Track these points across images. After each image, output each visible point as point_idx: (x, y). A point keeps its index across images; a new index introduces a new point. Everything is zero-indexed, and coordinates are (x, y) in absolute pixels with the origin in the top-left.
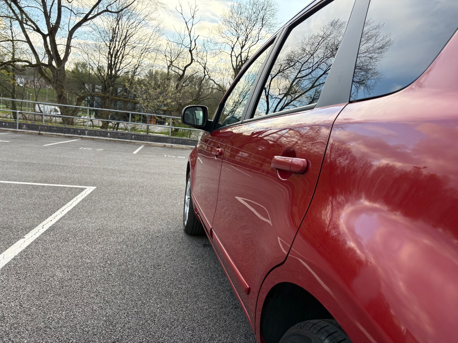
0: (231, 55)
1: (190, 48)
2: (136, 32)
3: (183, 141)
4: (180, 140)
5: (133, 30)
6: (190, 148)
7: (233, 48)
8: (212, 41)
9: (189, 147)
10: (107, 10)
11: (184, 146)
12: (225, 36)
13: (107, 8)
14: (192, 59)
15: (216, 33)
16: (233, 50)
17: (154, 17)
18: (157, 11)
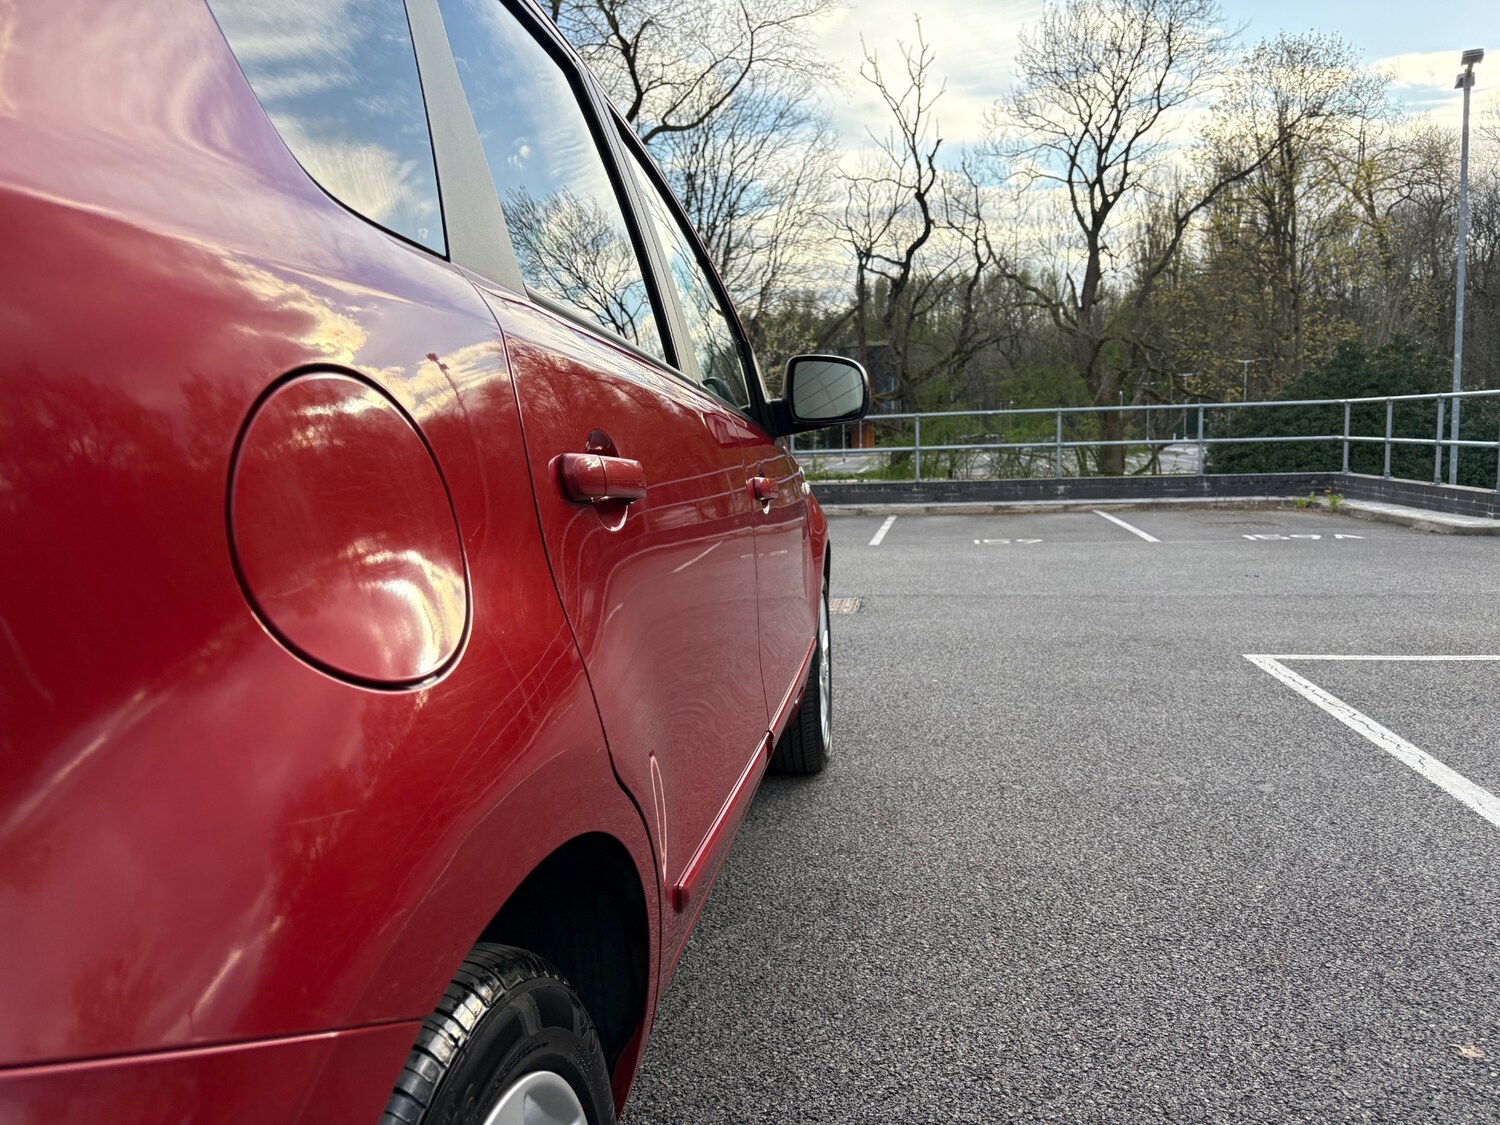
0: (1070, 182)
1: (919, 188)
2: (757, 172)
3: (833, 492)
4: (826, 491)
5: (746, 167)
6: (855, 512)
7: (1073, 159)
8: (1001, 151)
9: (849, 509)
10: (665, 128)
11: (836, 506)
12: (1042, 122)
13: (663, 120)
14: (929, 222)
15: (1009, 119)
16: (1073, 164)
17: (803, 110)
18: (810, 92)
